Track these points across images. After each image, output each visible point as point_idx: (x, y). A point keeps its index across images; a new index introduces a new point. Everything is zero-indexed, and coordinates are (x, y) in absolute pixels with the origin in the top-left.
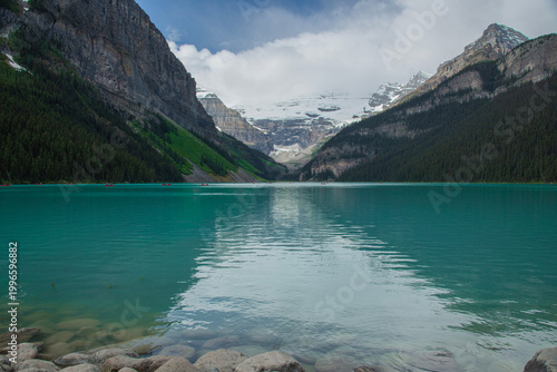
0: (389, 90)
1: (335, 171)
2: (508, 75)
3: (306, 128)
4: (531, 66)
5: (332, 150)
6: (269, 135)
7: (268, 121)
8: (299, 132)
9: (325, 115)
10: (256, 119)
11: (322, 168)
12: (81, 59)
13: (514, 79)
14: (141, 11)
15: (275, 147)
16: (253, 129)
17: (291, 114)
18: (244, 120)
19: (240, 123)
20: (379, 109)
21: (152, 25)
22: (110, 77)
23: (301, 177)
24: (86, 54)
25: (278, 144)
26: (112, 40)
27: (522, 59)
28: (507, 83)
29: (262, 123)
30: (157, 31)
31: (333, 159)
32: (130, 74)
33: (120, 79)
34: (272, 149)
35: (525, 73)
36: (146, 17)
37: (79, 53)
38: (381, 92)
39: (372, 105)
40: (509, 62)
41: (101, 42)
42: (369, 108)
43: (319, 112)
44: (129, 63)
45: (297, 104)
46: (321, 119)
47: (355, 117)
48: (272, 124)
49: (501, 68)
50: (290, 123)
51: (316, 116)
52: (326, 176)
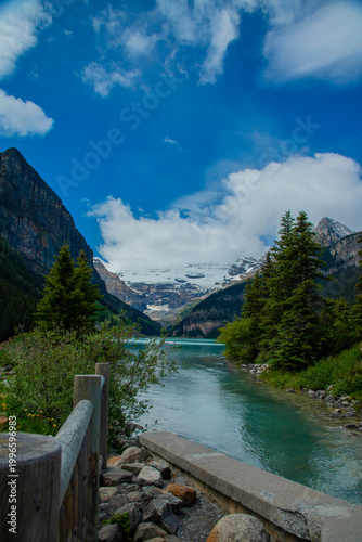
0: (245, 262)
1: (203, 330)
2: (338, 258)
3: (175, 291)
4: (354, 253)
5: (201, 312)
6: (144, 296)
7: (143, 284)
8: (169, 295)
9: (192, 281)
10: (132, 281)
11: (192, 326)
12: (10, 233)
13: (342, 262)
14: (56, 196)
15: (148, 307)
16: (130, 291)
17: (162, 279)
18: (123, 282)
19: (119, 285)
20: (237, 278)
21: (63, 207)
22: (29, 248)
23: (174, 334)
24: (13, 229)
25: (151, 304)
26: (34, 220)
27: (347, 249)
28: (338, 265)
29: (137, 285)
30: (67, 212)
31: (202, 320)
32: (46, 245)
33: (37, 250)
34: (146, 308)
35: (350, 259)
36: (60, 201)
37: (8, 228)
38: (239, 264)
39: (231, 274)
40: (339, 249)
41: (26, 220)
42: (228, 277)
43: (186, 279)
44: (45, 237)
45: (168, 271)
46: (188, 284)
47: (217, 284)
48: (146, 288)
49: (333, 253)
50: (161, 287)
51: (183, 281)
52: (196, 334)
